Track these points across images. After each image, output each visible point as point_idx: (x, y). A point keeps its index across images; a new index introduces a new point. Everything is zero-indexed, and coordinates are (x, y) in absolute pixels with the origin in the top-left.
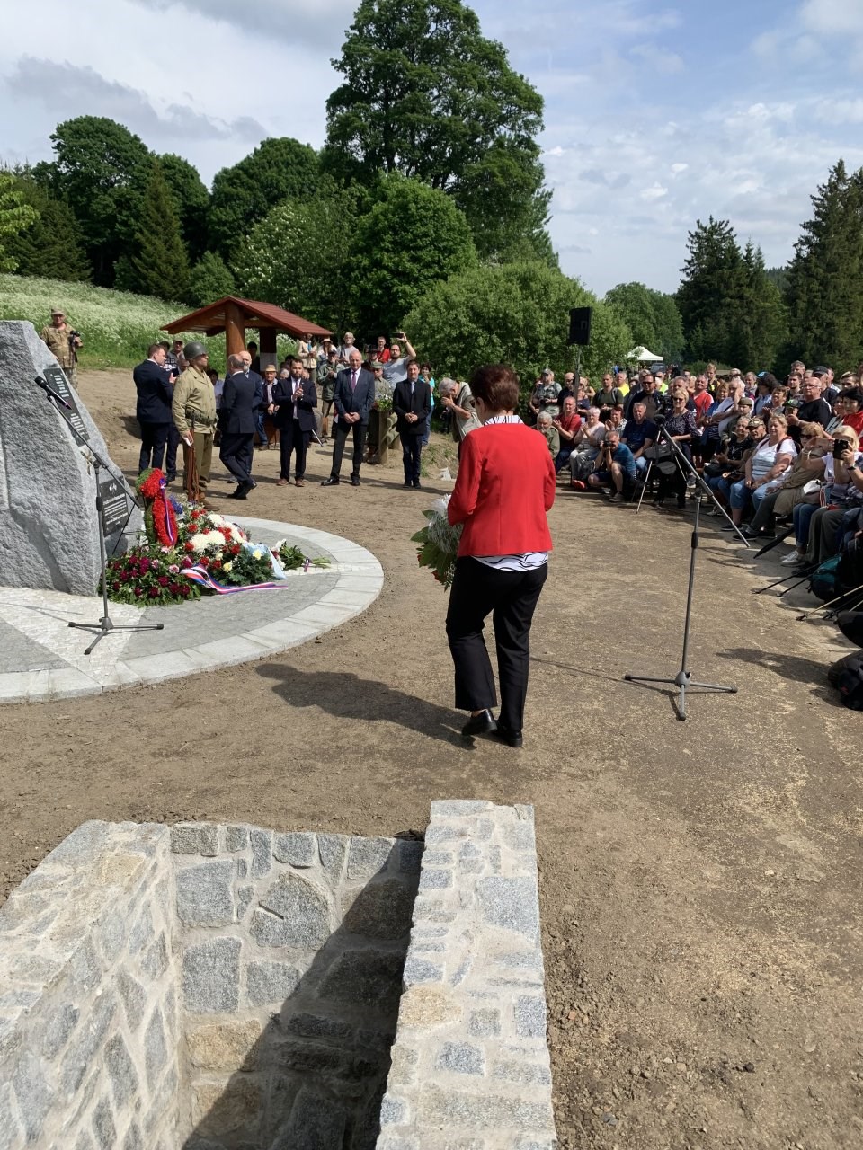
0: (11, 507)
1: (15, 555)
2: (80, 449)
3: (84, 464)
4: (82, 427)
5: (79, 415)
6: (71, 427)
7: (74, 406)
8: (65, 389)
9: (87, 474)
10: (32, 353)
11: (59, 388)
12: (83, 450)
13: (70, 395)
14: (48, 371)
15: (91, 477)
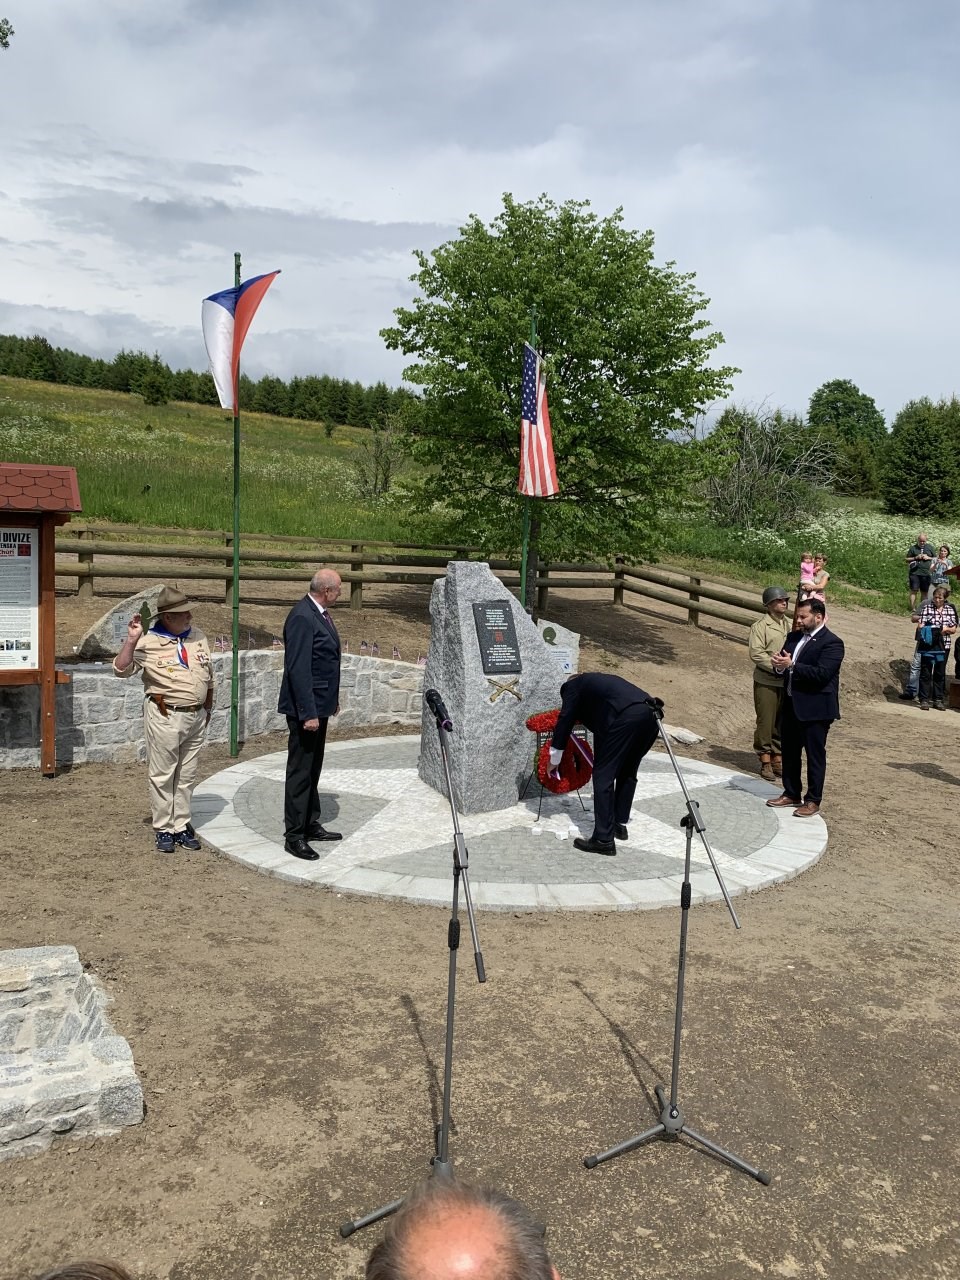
2: (489, 677)
3: (486, 691)
4: (513, 658)
5: (516, 647)
6: (485, 656)
7: (510, 638)
8: (504, 622)
9: (485, 700)
10: (459, 589)
11: (488, 621)
12: (495, 678)
13: (511, 628)
14: (479, 605)
15: (493, 704)
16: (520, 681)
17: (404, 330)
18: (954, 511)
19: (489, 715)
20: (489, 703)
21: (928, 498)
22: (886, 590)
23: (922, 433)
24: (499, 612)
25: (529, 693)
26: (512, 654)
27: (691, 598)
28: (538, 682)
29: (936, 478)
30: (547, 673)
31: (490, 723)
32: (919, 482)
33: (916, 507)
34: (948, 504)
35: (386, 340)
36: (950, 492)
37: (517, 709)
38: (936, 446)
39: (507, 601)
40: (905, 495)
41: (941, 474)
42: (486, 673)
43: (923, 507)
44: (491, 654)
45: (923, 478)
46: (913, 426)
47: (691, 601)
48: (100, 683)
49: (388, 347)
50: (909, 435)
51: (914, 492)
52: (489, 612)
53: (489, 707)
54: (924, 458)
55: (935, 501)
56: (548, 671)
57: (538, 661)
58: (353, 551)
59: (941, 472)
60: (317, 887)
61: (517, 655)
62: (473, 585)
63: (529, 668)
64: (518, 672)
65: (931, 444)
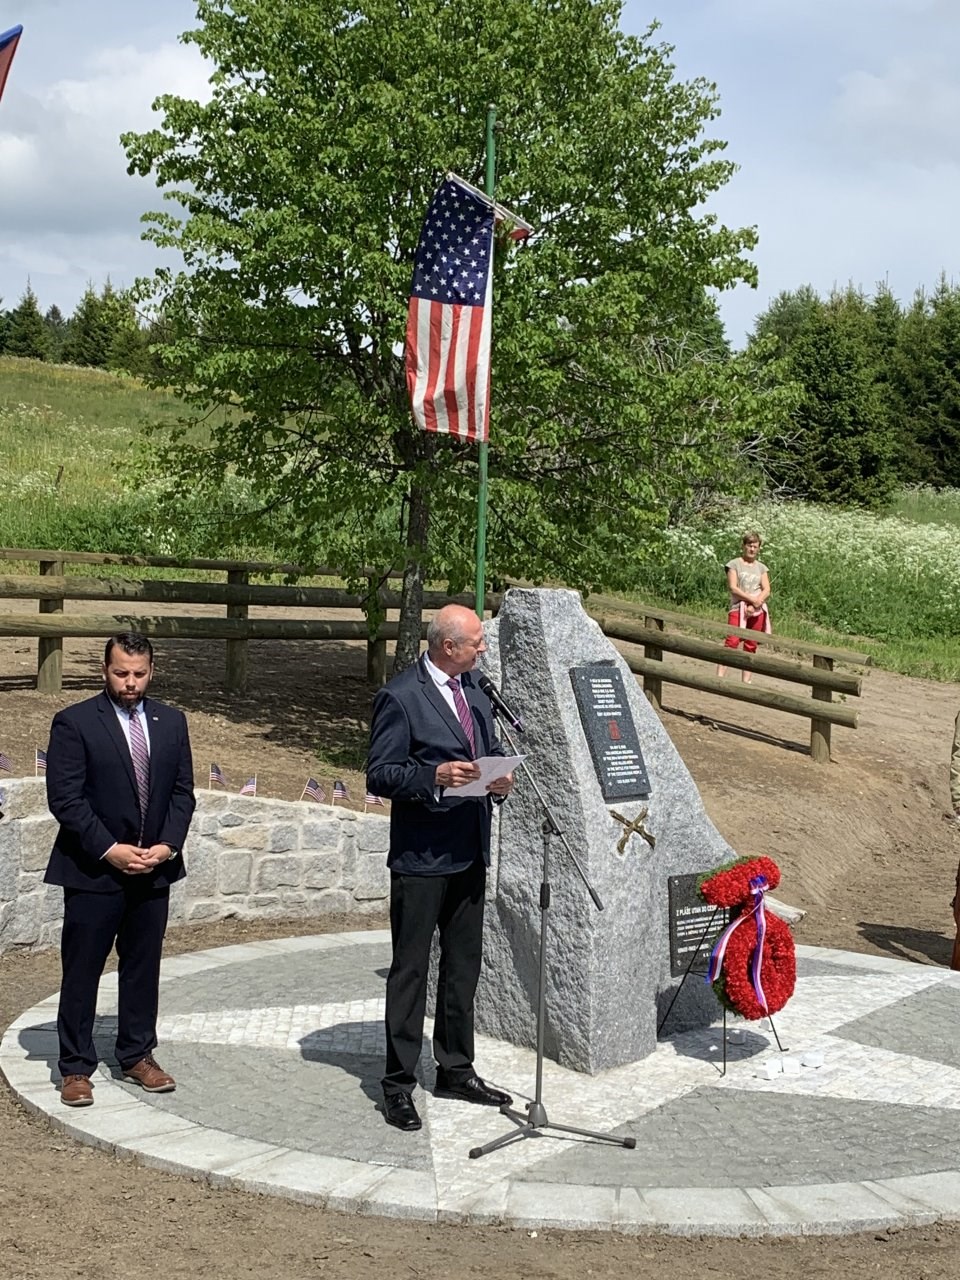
0: (499, 896)
1: (497, 980)
2: (612, 807)
3: (611, 835)
4: (636, 770)
5: (637, 751)
7: (626, 733)
8: (617, 702)
9: (612, 850)
10: (549, 641)
11: (595, 701)
12: (619, 807)
13: (626, 711)
14: (584, 671)
15: (623, 858)
16: (650, 812)
17: (178, 136)
18: (883, 493)
19: (619, 879)
20: (617, 855)
21: (839, 470)
22: (883, 636)
23: (825, 352)
24: (608, 682)
25: (662, 833)
26: (636, 762)
27: (648, 655)
28: (669, 814)
29: (852, 434)
31: (623, 894)
32: (824, 442)
33: (820, 487)
34: (872, 480)
35: (129, 155)
36: (876, 459)
37: (651, 865)
38: (849, 376)
39: (610, 663)
40: (800, 464)
41: (859, 426)
42: (608, 799)
43: (831, 486)
44: (609, 763)
45: (829, 434)
46: (811, 338)
47: (650, 662)
49: (131, 171)
50: (803, 355)
51: (816, 459)
52: (594, 683)
54: (830, 397)
55: (852, 476)
58: (43, 573)
59: (861, 424)
60: (476, 1222)
61: (639, 762)
62: (565, 634)
63: (658, 788)
64: (643, 796)
65: (840, 372)
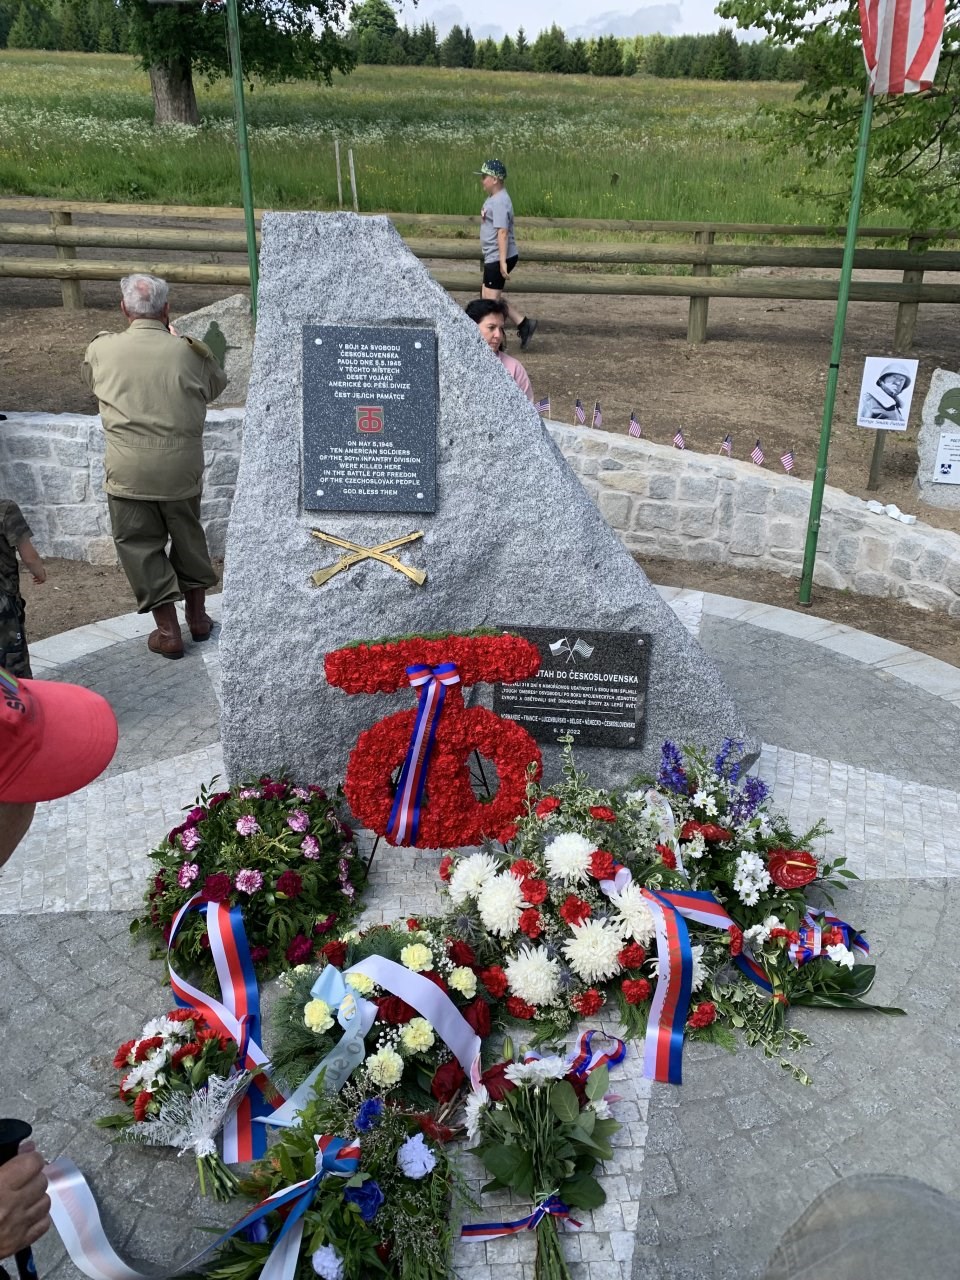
2: (316, 522)
4: (408, 479)
6: (312, 466)
7: (410, 424)
8: (397, 379)
9: (292, 580)
11: (338, 376)
12: (333, 525)
13: (424, 398)
14: (325, 332)
15: (316, 592)
16: (430, 538)
19: (295, 619)
20: (304, 589)
24: (390, 351)
25: (460, 569)
26: (406, 467)
28: (496, 546)
30: (526, 525)
37: (408, 607)
39: (426, 322)
44: (334, 465)
48: (52, 446)
52: (349, 350)
53: (302, 598)
56: (532, 517)
57: (500, 490)
61: (426, 471)
62: (316, 276)
63: (470, 508)
64: (422, 515)
